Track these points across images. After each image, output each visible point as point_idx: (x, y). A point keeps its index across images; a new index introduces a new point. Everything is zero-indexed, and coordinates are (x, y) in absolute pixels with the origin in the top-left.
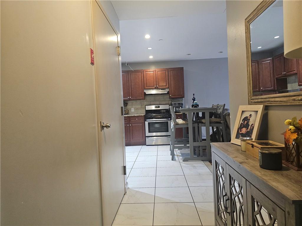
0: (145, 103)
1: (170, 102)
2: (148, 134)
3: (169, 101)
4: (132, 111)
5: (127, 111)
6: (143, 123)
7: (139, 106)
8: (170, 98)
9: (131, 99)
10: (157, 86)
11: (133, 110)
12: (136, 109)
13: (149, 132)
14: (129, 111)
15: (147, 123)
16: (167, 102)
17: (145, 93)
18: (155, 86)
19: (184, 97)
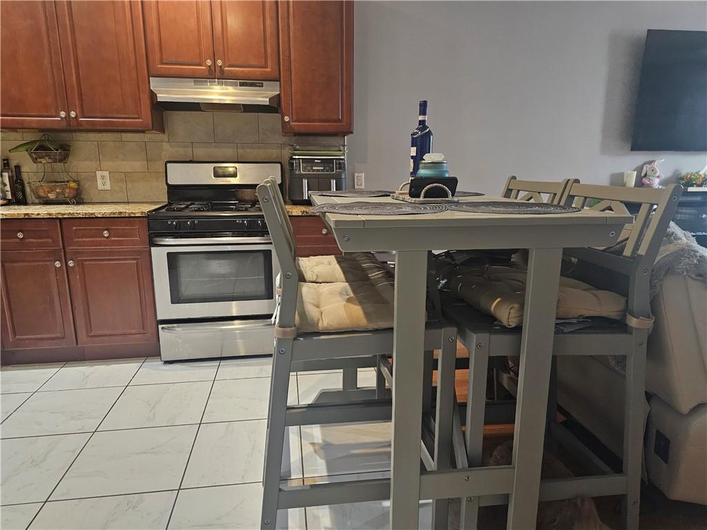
0: (168, 150)
1: (287, 152)
2: (166, 308)
3: (282, 146)
4: (100, 187)
5: (73, 185)
6: (140, 253)
7: (137, 165)
8: (286, 129)
9: (80, 124)
10: (219, 63)
11: (108, 182)
12: (122, 178)
13: (176, 298)
14: (86, 185)
15: (159, 256)
16: (274, 153)
17: (153, 95)
18: (209, 62)
19: (352, 133)
